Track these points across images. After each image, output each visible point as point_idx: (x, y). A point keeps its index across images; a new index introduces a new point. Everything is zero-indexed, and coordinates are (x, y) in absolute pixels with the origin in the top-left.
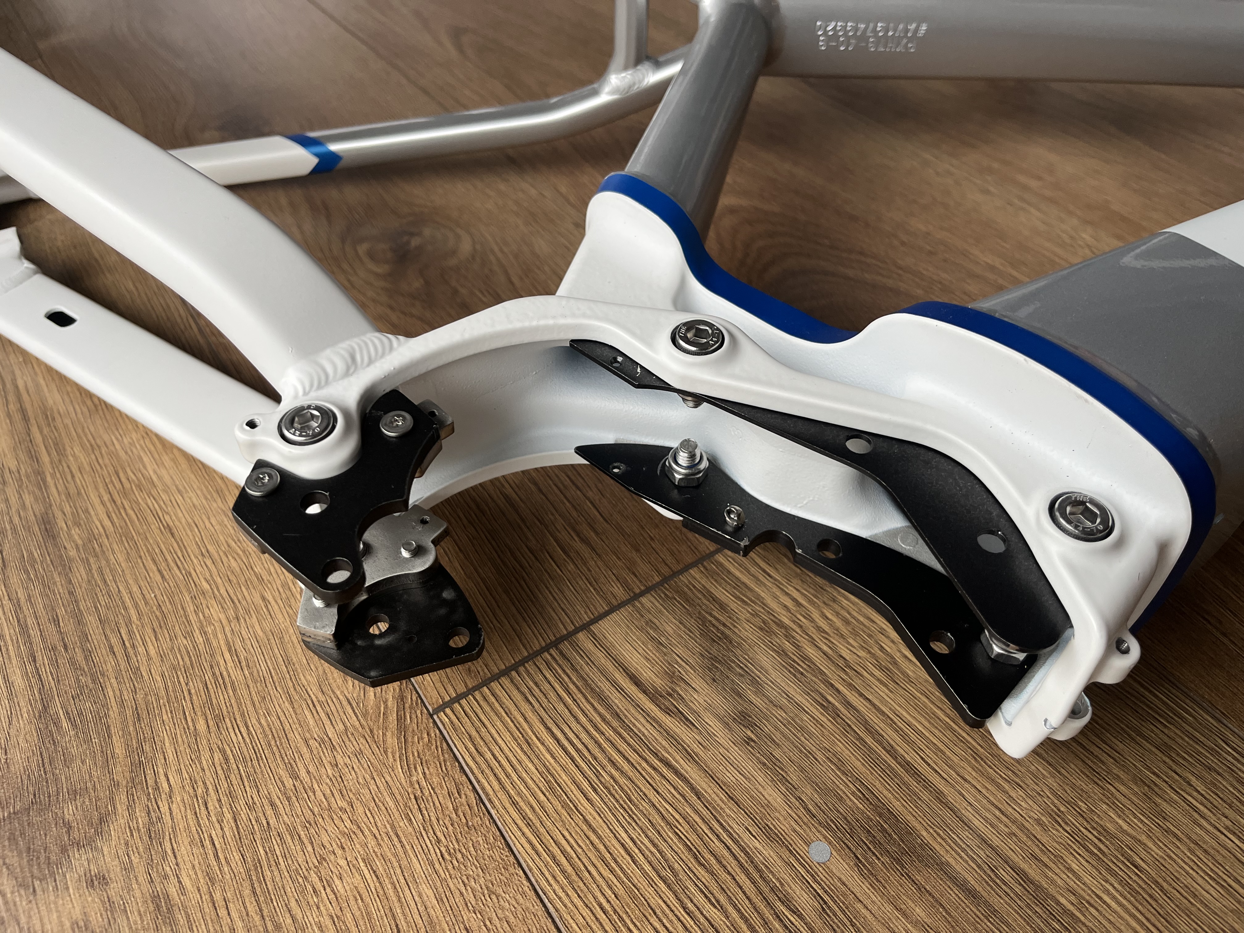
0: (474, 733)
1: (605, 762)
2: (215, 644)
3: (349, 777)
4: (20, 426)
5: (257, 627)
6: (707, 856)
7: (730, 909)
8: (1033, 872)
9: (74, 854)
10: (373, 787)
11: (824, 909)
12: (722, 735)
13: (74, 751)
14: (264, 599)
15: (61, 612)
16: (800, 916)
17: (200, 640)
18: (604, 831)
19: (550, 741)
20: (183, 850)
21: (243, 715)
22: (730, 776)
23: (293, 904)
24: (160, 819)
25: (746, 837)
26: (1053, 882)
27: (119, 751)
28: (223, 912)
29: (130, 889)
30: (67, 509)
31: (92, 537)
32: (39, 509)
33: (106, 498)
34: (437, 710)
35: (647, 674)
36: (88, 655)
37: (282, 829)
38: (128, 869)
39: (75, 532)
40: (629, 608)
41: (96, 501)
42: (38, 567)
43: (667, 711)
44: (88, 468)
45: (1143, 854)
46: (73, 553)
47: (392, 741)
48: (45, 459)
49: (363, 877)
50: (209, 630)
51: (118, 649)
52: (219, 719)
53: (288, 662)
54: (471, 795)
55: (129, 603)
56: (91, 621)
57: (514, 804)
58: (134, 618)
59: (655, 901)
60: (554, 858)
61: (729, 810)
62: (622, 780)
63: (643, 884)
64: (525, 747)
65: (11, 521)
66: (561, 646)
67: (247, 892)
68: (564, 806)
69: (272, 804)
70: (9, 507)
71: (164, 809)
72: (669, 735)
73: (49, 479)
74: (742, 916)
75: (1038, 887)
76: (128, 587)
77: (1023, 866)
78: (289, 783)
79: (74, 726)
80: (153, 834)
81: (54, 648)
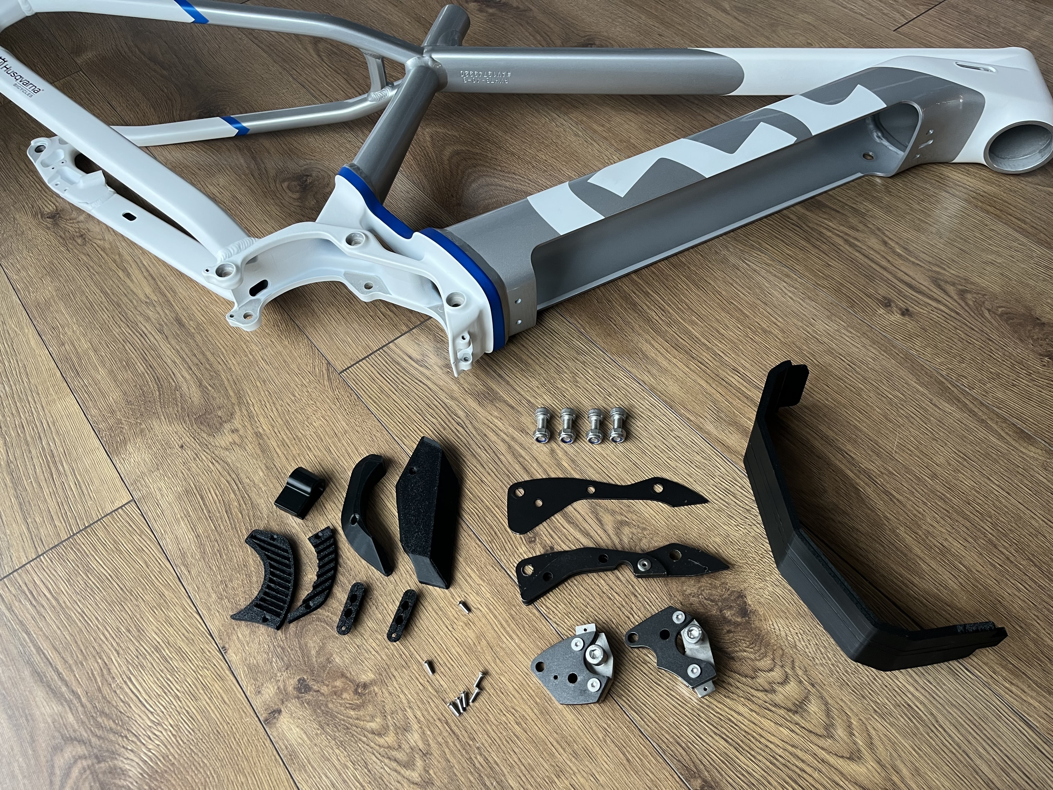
0: (355, 378)
1: (400, 383)
2: (257, 358)
3: (313, 395)
4: (152, 282)
5: (271, 351)
6: (432, 405)
7: (439, 418)
8: (532, 401)
9: (225, 425)
10: (322, 397)
11: (467, 415)
12: (439, 371)
13: (215, 396)
14: (271, 341)
15: (196, 352)
16: (460, 418)
17: (251, 357)
18: (400, 402)
19: (381, 378)
20: (262, 420)
21: (272, 380)
22: (441, 383)
23: (301, 430)
24: (252, 412)
25: (445, 399)
26: (537, 402)
27: (232, 394)
28: (279, 434)
29: (246, 432)
30: (185, 314)
31: (198, 324)
32: (173, 315)
33: (199, 309)
34: (341, 373)
35: (415, 355)
36: (211, 365)
37: (293, 411)
38: (244, 426)
39: (191, 323)
40: (408, 334)
41: (196, 311)
42: (181, 336)
43: (421, 366)
44: (188, 298)
45: (568, 393)
46: (193, 331)
47: (326, 383)
48: (169, 295)
49: (322, 421)
50: (254, 353)
51: (221, 362)
52: (264, 382)
53: (285, 362)
54: (355, 396)
55: (220, 347)
56: (208, 354)
57: (370, 397)
58: (224, 352)
59: (415, 418)
60: (384, 411)
61: (440, 393)
62: (405, 387)
63: (412, 415)
64: (373, 381)
65: (163, 321)
66: (384, 348)
67: (285, 429)
68: (386, 396)
69: (289, 405)
70: (160, 316)
71: (252, 409)
72: (421, 373)
73: (173, 303)
74: (442, 420)
75: (533, 404)
76: (219, 341)
77: (530, 399)
78: (293, 398)
79: (213, 388)
80: (250, 417)
81: (197, 365)
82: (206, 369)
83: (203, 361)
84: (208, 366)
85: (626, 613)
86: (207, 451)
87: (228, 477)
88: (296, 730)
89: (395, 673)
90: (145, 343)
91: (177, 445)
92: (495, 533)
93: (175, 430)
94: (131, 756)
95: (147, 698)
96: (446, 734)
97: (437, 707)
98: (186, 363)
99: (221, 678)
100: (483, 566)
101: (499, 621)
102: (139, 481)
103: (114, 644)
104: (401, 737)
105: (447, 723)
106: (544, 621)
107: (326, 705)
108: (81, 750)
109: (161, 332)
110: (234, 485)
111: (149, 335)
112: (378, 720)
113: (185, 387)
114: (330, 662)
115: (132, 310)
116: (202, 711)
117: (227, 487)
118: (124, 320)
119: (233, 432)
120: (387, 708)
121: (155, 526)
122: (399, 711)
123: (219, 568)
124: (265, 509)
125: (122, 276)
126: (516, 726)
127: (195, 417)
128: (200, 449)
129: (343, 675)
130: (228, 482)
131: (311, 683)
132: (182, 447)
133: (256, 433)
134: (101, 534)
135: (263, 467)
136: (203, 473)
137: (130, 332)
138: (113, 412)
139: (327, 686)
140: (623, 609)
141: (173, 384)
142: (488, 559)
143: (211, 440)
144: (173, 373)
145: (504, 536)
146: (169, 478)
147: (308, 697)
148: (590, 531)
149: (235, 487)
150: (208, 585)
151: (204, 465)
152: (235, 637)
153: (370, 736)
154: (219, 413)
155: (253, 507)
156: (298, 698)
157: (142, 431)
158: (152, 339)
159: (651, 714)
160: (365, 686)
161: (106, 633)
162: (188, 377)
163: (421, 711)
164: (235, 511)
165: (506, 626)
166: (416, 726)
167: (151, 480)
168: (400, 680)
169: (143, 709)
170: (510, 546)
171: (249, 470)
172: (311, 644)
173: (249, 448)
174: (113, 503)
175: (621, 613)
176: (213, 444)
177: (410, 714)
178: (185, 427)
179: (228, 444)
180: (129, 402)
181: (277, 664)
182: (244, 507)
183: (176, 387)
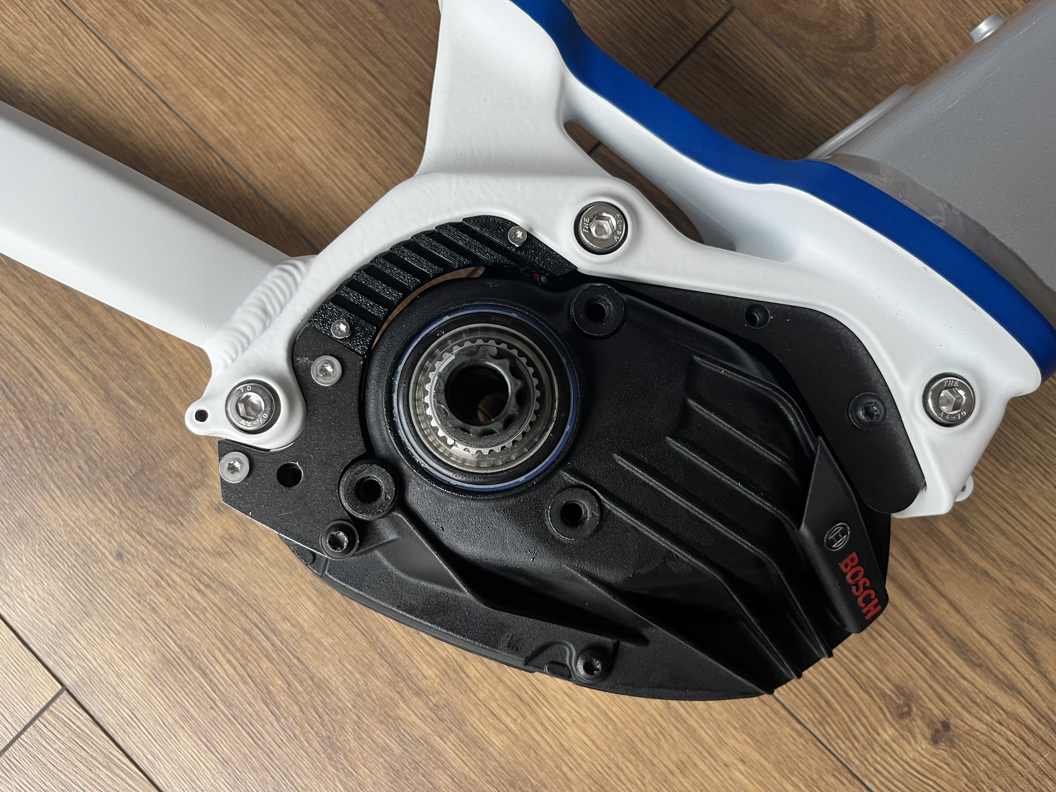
9: (196, 493)
82: (107, 352)
83: (93, 330)
84: (108, 345)
86: (178, 561)
87: (243, 620)
91: (107, 554)
92: (827, 702)
93: (91, 516)
98: (57, 339)
100: (815, 776)
110: (261, 637)
113: (75, 406)
117: (250, 646)
124: (342, 690)
127: (122, 478)
128: (161, 558)
130: (246, 632)
132: (119, 556)
141: (47, 398)
142: (822, 760)
143: (179, 535)
144: (36, 368)
145: (846, 707)
146: (118, 633)
148: (1015, 679)
151: (184, 597)
154: (174, 465)
155: (319, 687)
162: (73, 377)
164: (282, 698)
167: (83, 642)
170: (862, 729)
171: (282, 602)
176: (185, 544)
178: (110, 506)
179: (217, 539)
182: (300, 689)
183: (55, 406)
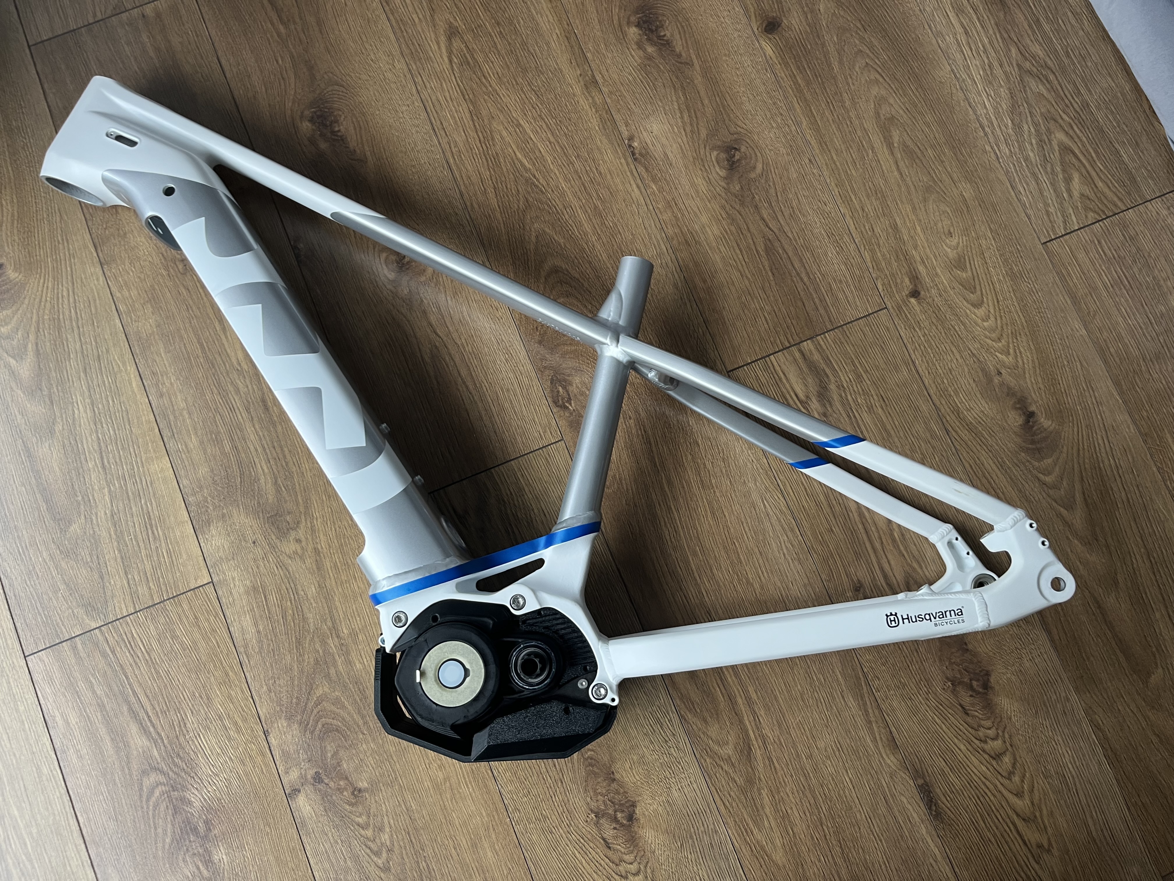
13: (287, 498)
15: (276, 444)
20: (321, 536)
24: (314, 525)
27: (300, 501)
28: (333, 556)
29: (308, 545)
38: (307, 539)
46: (275, 419)
51: (296, 463)
52: (329, 497)
56: (286, 449)
71: (315, 523)
78: (350, 522)
79: (286, 490)
80: (313, 530)
81: (275, 459)
85: (551, 793)
88: (308, 808)
89: (383, 788)
90: (233, 419)
94: (196, 792)
95: (210, 753)
96: (406, 841)
97: (405, 821)
99: (263, 755)
101: (462, 771)
102: (218, 565)
103: (190, 705)
104: (376, 833)
105: (409, 834)
106: (493, 781)
107: (331, 796)
108: (162, 779)
109: (248, 410)
111: (237, 411)
112: (364, 817)
114: (340, 766)
115: (224, 375)
116: (247, 775)
118: (217, 385)
119: (297, 541)
120: (371, 811)
121: (228, 613)
122: (379, 816)
123: (272, 666)
125: (218, 329)
126: (453, 850)
129: (347, 778)
131: (324, 777)
133: (315, 549)
134: (186, 607)
135: (317, 585)
136: (269, 575)
137: (221, 401)
138: (201, 488)
139: (335, 783)
140: (550, 789)
147: (320, 786)
149: (292, 596)
150: (262, 677)
152: (276, 725)
153: (356, 827)
156: (313, 785)
157: (223, 515)
158: (240, 417)
159: (543, 868)
160: (360, 791)
161: (185, 694)
163: (394, 820)
165: (466, 777)
166: (388, 830)
168: (384, 794)
169: (207, 761)
172: (328, 748)
173: (308, 561)
174: (196, 580)
175: (547, 793)
177: (386, 819)
180: (215, 482)
181: (303, 756)
